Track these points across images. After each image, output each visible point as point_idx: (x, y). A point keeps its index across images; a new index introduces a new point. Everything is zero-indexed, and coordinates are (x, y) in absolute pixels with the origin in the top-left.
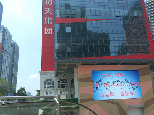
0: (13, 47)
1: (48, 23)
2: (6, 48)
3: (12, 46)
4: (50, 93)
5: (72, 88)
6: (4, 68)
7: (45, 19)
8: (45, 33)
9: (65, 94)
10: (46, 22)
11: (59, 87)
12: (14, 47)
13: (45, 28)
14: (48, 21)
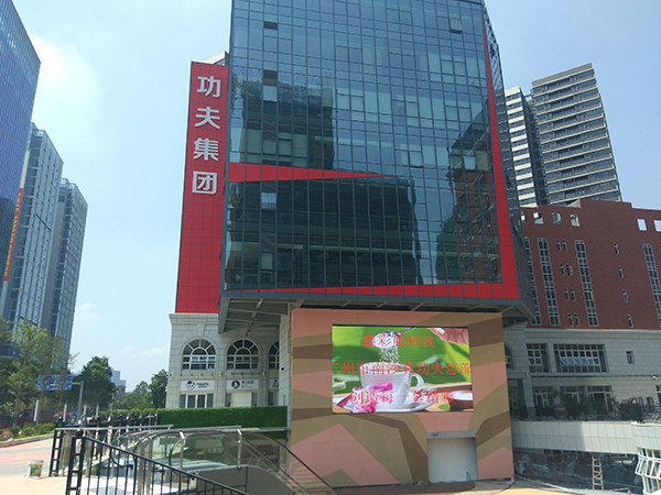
0: (63, 204)
1: (206, 158)
2: (39, 208)
3: (61, 199)
4: (201, 385)
5: (272, 371)
6: (28, 280)
7: (197, 143)
8: (194, 191)
9: (248, 391)
10: (199, 155)
11: (229, 366)
12: (69, 204)
13: (195, 173)
14: (207, 150)
